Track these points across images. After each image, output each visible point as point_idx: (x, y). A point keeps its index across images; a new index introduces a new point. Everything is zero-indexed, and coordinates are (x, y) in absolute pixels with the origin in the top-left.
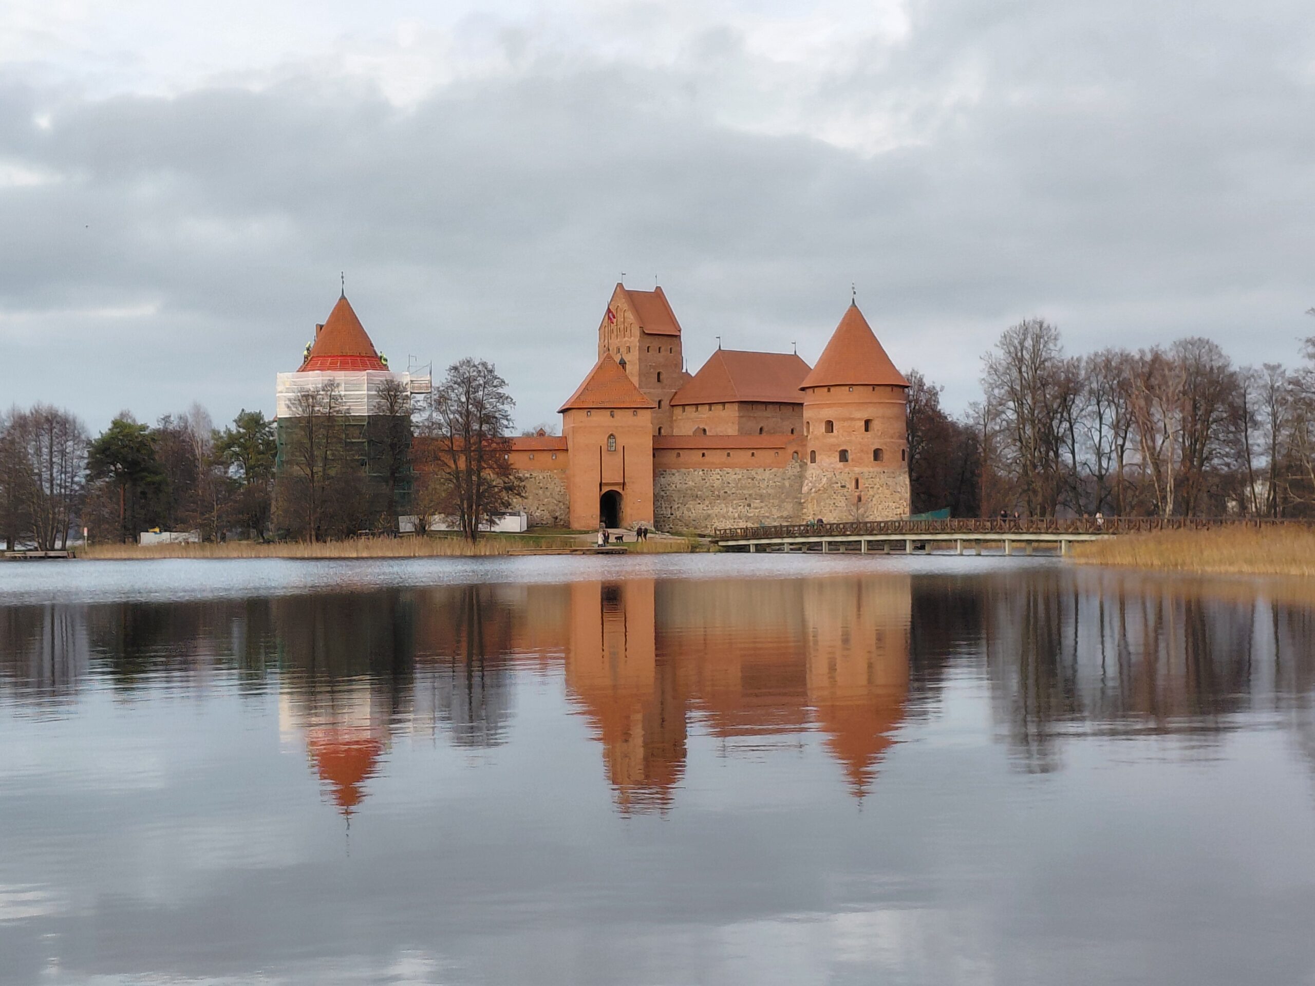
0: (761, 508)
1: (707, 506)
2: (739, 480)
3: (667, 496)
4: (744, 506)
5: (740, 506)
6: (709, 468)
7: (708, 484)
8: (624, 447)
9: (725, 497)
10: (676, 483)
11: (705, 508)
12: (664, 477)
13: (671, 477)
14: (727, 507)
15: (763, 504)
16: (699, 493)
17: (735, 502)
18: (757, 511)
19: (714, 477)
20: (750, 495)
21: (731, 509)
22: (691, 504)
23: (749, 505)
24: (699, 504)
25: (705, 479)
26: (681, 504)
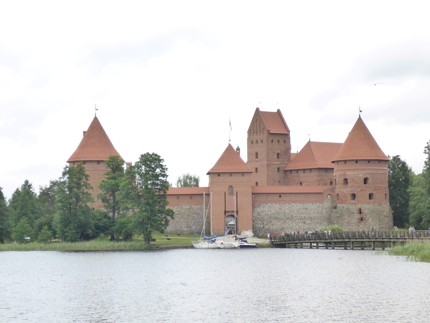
0: (311, 224)
1: (282, 223)
2: (299, 209)
3: (261, 218)
4: (302, 223)
5: (300, 223)
6: (283, 203)
7: (282, 212)
8: (237, 192)
9: (291, 218)
10: (266, 211)
11: (281, 224)
12: (259, 208)
13: (263, 208)
14: (292, 223)
15: (311, 222)
16: (278, 216)
17: (297, 221)
18: (309, 225)
19: (286, 208)
20: (305, 217)
21: (295, 225)
22: (274, 222)
23: (304, 223)
24: (278, 222)
25: (281, 209)
26: (269, 222)
